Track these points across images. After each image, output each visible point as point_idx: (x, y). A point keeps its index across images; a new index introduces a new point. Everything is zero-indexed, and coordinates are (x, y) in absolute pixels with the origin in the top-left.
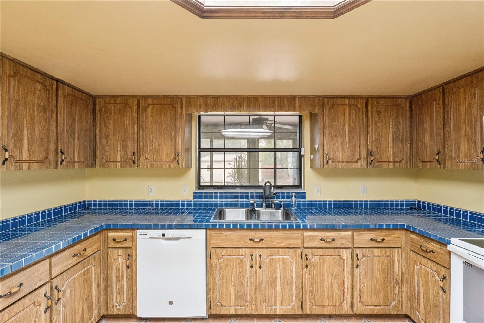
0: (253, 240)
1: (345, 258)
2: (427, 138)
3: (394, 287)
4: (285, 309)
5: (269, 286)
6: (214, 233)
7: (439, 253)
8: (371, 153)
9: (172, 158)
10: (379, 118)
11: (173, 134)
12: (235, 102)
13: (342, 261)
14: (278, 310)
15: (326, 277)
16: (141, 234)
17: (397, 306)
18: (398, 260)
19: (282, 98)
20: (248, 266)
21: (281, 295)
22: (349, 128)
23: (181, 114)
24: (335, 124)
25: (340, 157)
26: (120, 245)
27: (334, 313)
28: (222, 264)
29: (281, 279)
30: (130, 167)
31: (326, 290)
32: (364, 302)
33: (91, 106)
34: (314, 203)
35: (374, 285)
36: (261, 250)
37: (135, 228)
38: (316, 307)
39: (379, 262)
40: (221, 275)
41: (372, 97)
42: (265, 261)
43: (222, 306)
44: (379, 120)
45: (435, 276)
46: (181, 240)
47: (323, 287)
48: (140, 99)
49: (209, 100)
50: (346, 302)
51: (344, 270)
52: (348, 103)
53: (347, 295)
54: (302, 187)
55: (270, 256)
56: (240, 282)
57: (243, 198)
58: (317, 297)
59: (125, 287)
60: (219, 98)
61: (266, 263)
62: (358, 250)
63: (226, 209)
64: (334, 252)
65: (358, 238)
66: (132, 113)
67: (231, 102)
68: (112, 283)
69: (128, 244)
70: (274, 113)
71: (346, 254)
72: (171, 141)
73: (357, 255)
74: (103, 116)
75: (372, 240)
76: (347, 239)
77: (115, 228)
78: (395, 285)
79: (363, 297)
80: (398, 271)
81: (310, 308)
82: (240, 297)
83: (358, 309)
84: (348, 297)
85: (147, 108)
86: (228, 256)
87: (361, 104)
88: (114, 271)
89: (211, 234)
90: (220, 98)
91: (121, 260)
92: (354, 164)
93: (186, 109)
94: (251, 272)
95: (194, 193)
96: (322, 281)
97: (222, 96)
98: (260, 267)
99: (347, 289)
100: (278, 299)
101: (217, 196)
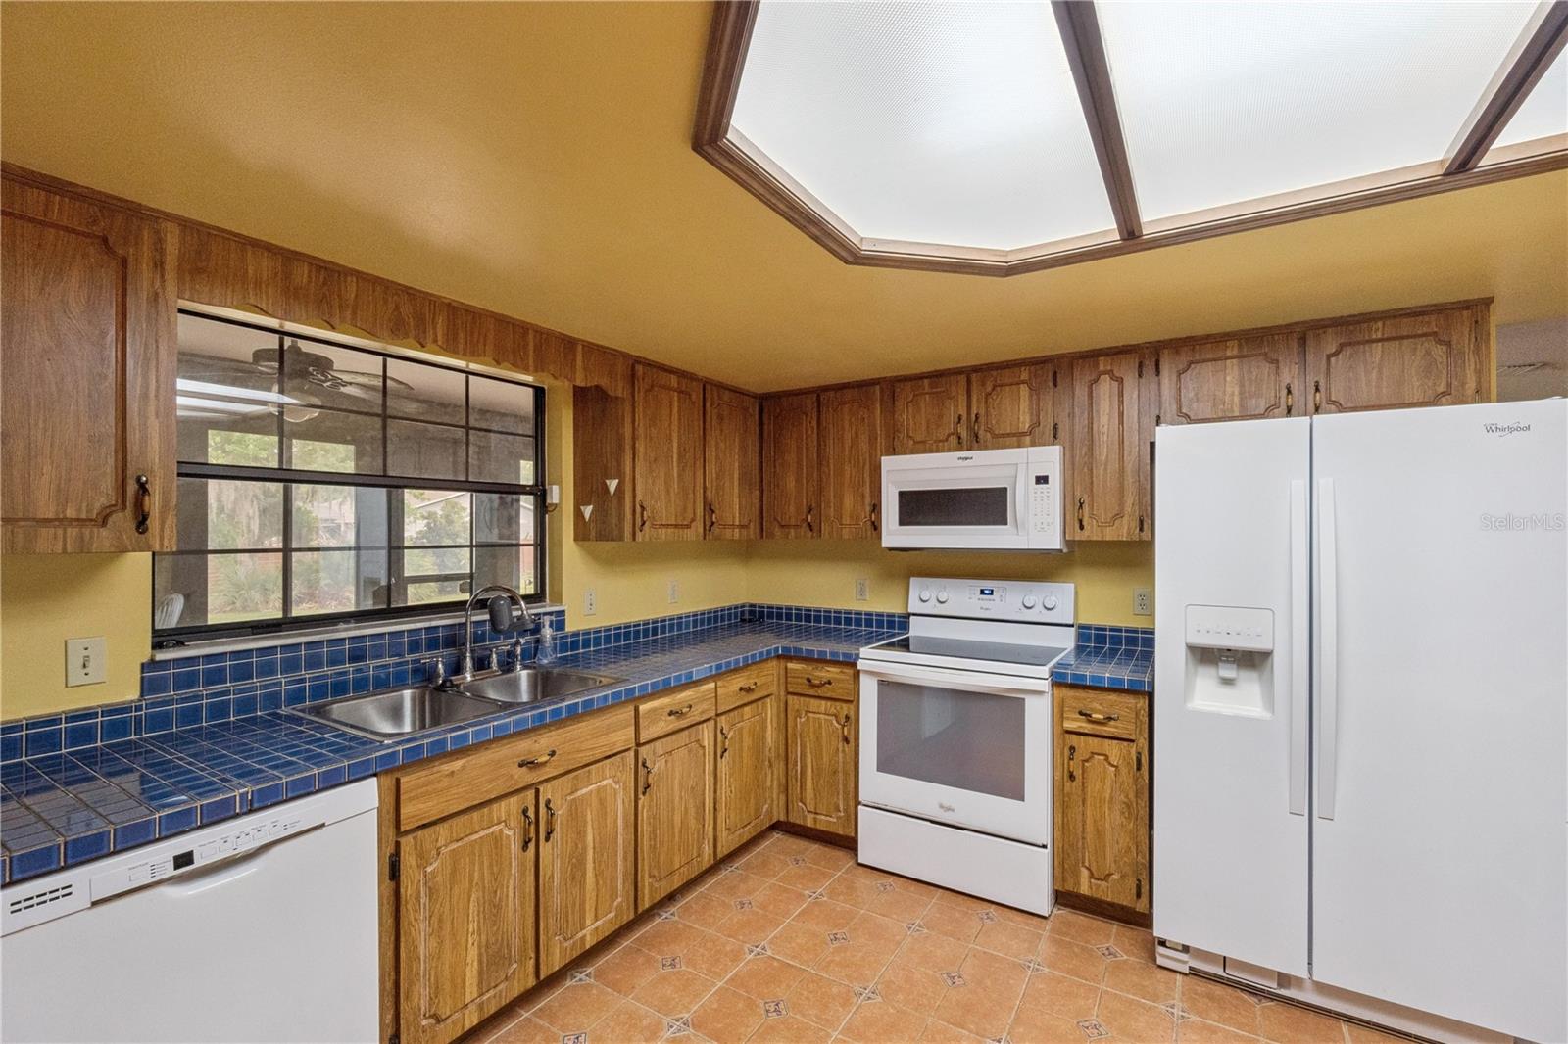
1: (706, 744)
2: (791, 483)
7: (839, 680)
8: (710, 505)
12: (406, 310)
13: (701, 752)
19: (544, 336)
28: (437, 879)
31: (677, 831)
45: (832, 723)
53: (709, 825)
54: (545, 598)
55: (570, 794)
60: (345, 278)
63: (335, 706)
67: (392, 306)
70: (468, 366)
84: (710, 829)
86: (457, 841)
90: (349, 279)
101: (272, 663)
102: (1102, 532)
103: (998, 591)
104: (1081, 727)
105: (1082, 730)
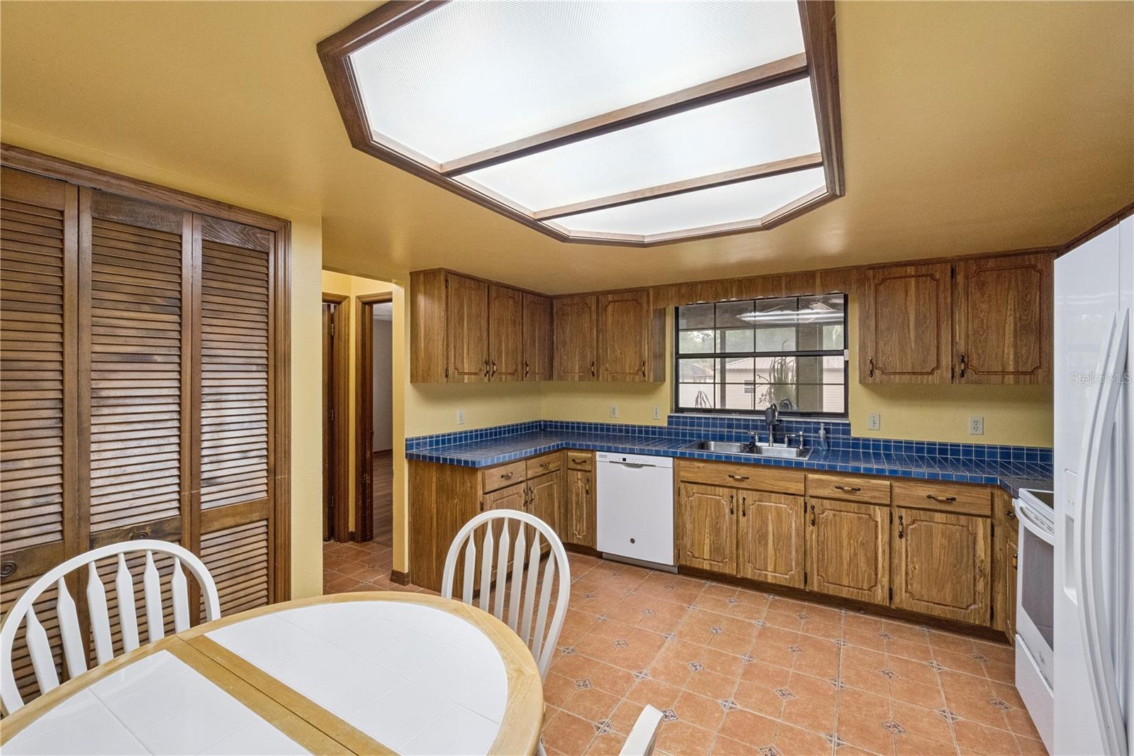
0: (733, 477)
3: (975, 579)
4: (780, 577)
5: (757, 542)
6: (682, 463)
9: (637, 369)
10: (983, 295)
11: (638, 338)
14: (769, 577)
15: (845, 543)
16: (601, 456)
17: (982, 611)
18: (984, 536)
20: (727, 511)
21: (774, 558)
22: (917, 316)
23: (648, 311)
24: (888, 310)
25: (897, 365)
26: (579, 467)
27: (859, 599)
29: (774, 535)
30: (589, 380)
32: (914, 593)
33: (548, 311)
34: (866, 443)
35: (933, 571)
36: (745, 492)
37: (593, 450)
38: (828, 584)
39: (943, 534)
40: (692, 518)
41: (966, 259)
42: (752, 507)
43: (693, 556)
44: (983, 296)
46: (644, 467)
47: (841, 557)
48: (599, 295)
49: (684, 290)
50: (879, 586)
51: (876, 538)
52: (913, 273)
56: (716, 530)
57: (740, 428)
58: (831, 570)
59: (585, 516)
61: (752, 510)
62: (903, 510)
64: (859, 508)
65: (904, 492)
66: (590, 314)
68: (572, 508)
69: (587, 467)
71: (880, 515)
72: (636, 347)
73: (901, 518)
74: (561, 319)
75: (929, 497)
76: (882, 491)
77: (574, 449)
78: (978, 577)
79: (912, 585)
80: (983, 554)
81: (820, 585)
82: (716, 550)
83: (901, 601)
85: (607, 306)
87: (941, 273)
88: (574, 495)
89: (679, 464)
91: (580, 484)
92: (926, 376)
93: (653, 304)
94: (731, 519)
95: (669, 417)
96: (838, 549)
97: (700, 282)
98: (744, 515)
99: (883, 567)
100: (769, 561)
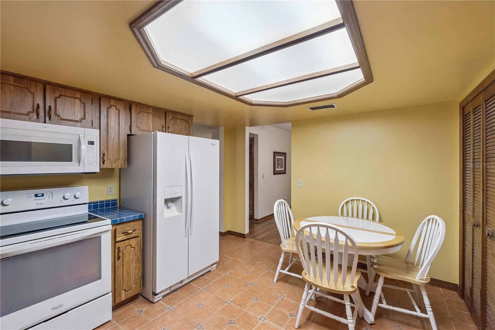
102: (112, 165)
103: (45, 194)
104: (123, 238)
105: (123, 239)
